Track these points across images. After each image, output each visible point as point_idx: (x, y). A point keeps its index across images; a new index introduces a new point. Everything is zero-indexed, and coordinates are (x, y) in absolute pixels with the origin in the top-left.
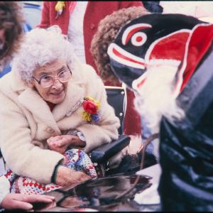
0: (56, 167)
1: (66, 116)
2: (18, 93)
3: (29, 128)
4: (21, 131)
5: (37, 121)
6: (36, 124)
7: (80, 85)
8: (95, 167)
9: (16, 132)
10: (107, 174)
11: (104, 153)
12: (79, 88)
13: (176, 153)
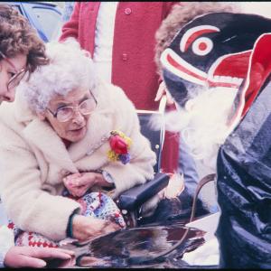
0: (71, 217)
1: (86, 155)
2: (24, 124)
3: (39, 168)
4: (27, 174)
5: (48, 160)
6: (48, 164)
7: (106, 115)
8: (124, 215)
9: (21, 175)
10: (139, 223)
11: (135, 198)
12: (105, 119)
13: (237, 194)
